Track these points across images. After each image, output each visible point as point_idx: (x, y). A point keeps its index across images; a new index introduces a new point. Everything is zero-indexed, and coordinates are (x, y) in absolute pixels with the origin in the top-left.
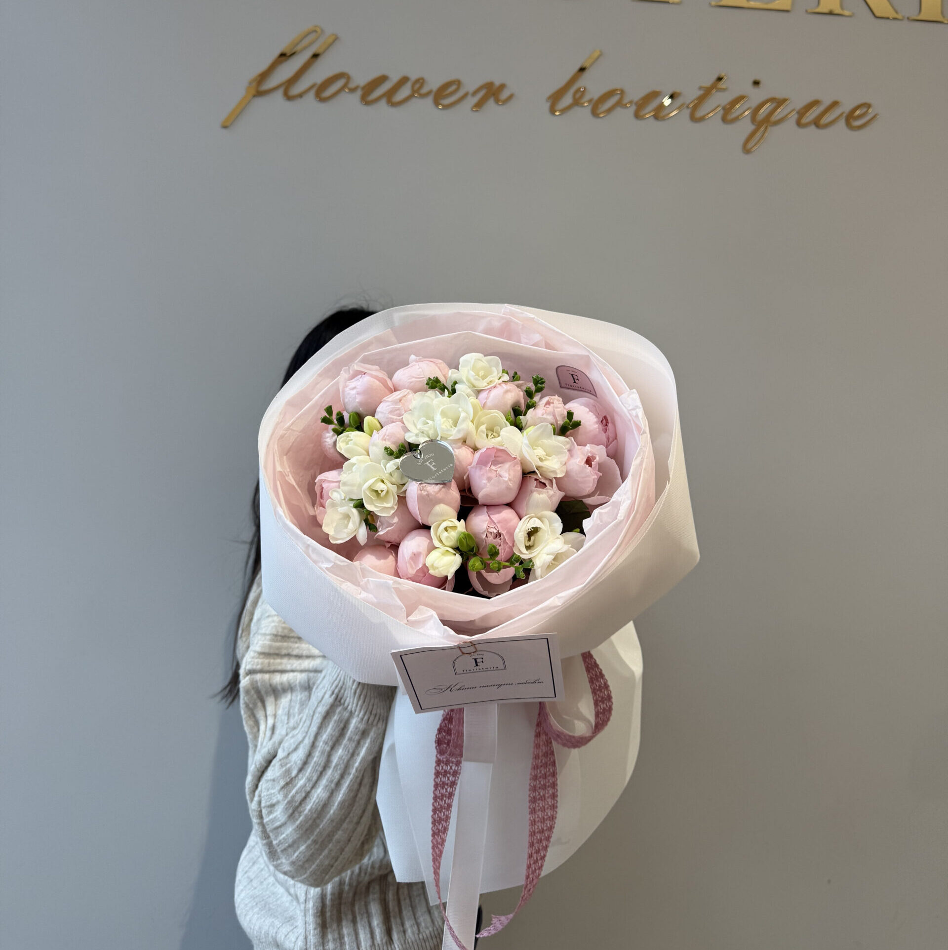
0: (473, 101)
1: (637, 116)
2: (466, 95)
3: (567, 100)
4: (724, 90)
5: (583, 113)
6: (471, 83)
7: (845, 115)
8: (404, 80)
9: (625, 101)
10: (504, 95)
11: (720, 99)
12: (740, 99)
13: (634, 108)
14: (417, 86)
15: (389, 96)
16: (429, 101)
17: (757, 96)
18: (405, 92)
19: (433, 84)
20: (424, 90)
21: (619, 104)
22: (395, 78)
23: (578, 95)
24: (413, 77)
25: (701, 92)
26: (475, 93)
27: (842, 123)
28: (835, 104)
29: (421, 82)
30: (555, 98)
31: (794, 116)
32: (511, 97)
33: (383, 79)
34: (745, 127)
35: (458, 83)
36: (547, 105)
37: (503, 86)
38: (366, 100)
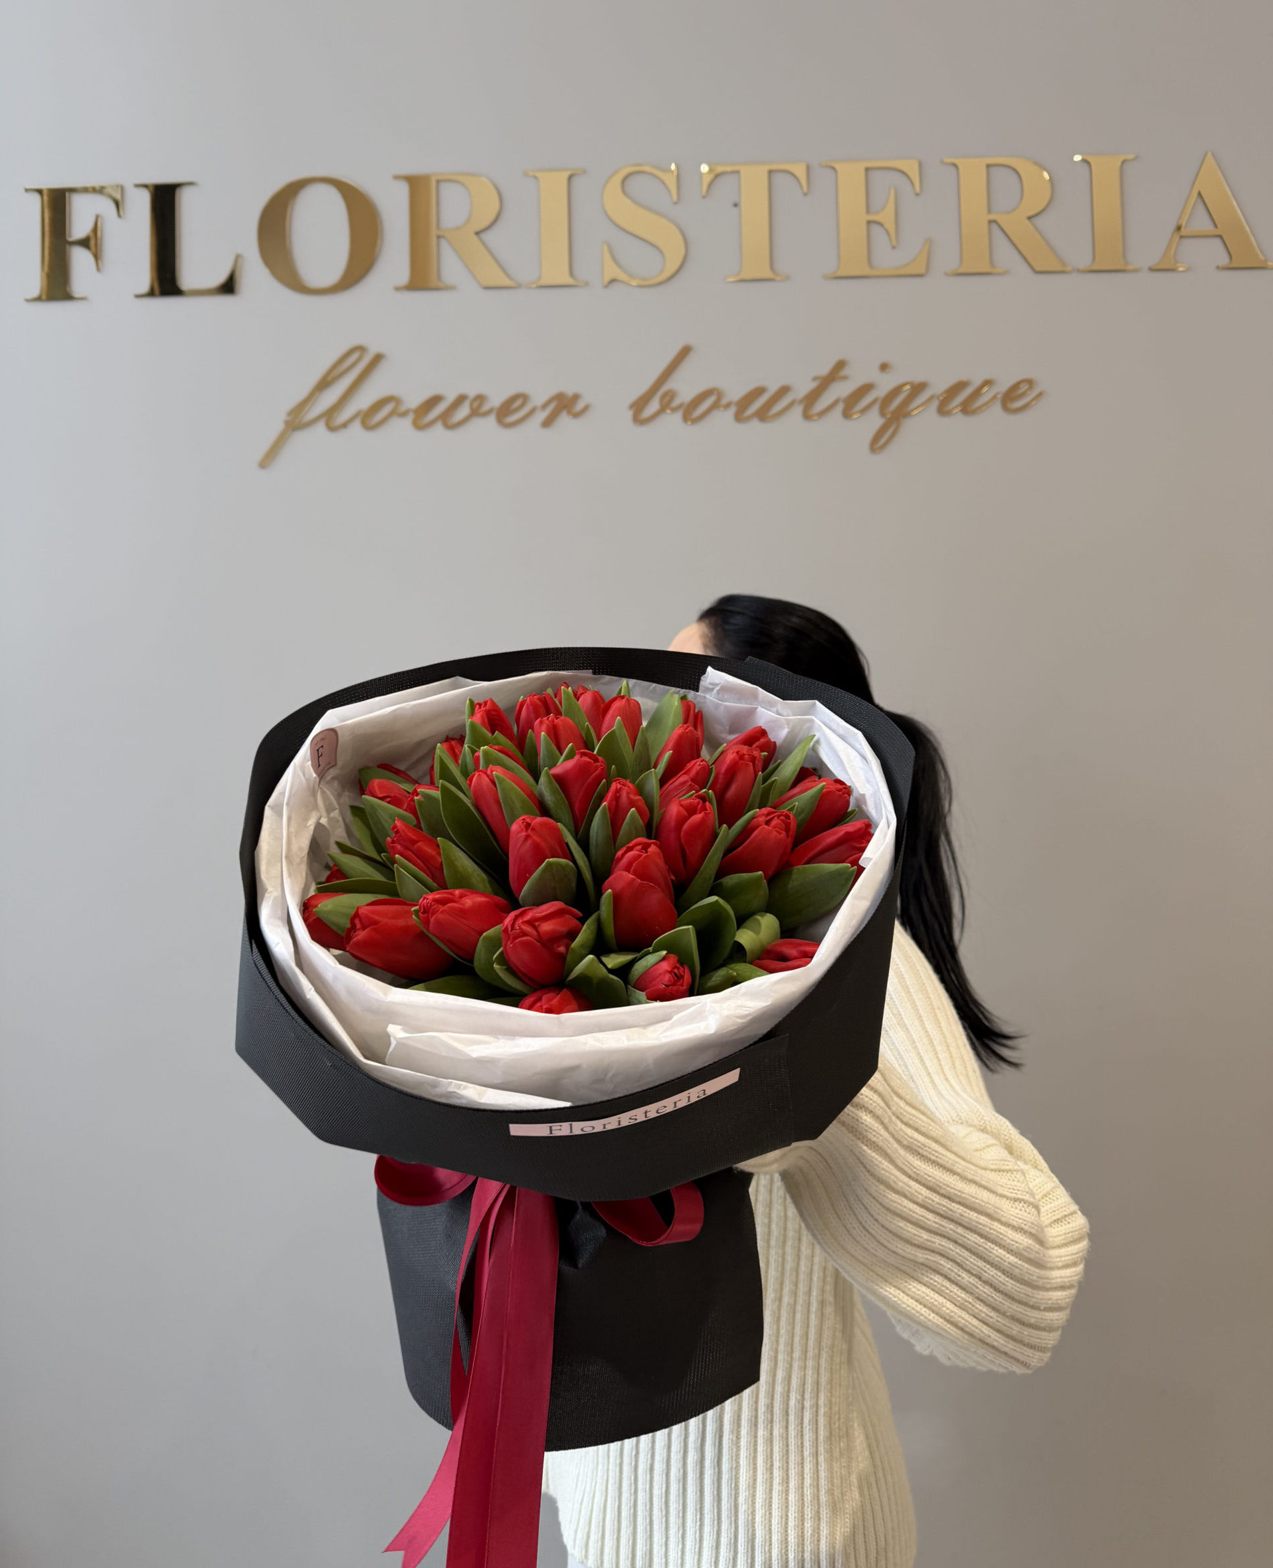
0: (541, 416)
1: (739, 417)
2: (533, 411)
3: (654, 406)
4: (845, 378)
5: (673, 420)
6: (539, 396)
7: (999, 396)
8: (461, 399)
9: (724, 401)
10: (580, 406)
11: (840, 390)
12: (866, 388)
13: (733, 409)
14: (475, 405)
15: (445, 418)
16: (492, 419)
17: (885, 384)
18: (464, 411)
19: (496, 400)
20: (486, 408)
21: (715, 406)
22: (451, 397)
23: (667, 398)
24: (472, 393)
25: (814, 385)
26: (544, 406)
27: (997, 407)
28: (988, 383)
29: (481, 398)
30: (638, 406)
31: (936, 403)
32: (586, 408)
33: (435, 400)
34: (874, 421)
35: (523, 398)
36: (630, 414)
37: (576, 397)
38: (419, 425)
